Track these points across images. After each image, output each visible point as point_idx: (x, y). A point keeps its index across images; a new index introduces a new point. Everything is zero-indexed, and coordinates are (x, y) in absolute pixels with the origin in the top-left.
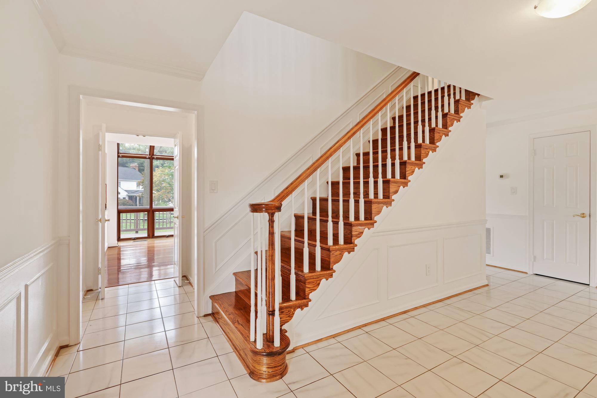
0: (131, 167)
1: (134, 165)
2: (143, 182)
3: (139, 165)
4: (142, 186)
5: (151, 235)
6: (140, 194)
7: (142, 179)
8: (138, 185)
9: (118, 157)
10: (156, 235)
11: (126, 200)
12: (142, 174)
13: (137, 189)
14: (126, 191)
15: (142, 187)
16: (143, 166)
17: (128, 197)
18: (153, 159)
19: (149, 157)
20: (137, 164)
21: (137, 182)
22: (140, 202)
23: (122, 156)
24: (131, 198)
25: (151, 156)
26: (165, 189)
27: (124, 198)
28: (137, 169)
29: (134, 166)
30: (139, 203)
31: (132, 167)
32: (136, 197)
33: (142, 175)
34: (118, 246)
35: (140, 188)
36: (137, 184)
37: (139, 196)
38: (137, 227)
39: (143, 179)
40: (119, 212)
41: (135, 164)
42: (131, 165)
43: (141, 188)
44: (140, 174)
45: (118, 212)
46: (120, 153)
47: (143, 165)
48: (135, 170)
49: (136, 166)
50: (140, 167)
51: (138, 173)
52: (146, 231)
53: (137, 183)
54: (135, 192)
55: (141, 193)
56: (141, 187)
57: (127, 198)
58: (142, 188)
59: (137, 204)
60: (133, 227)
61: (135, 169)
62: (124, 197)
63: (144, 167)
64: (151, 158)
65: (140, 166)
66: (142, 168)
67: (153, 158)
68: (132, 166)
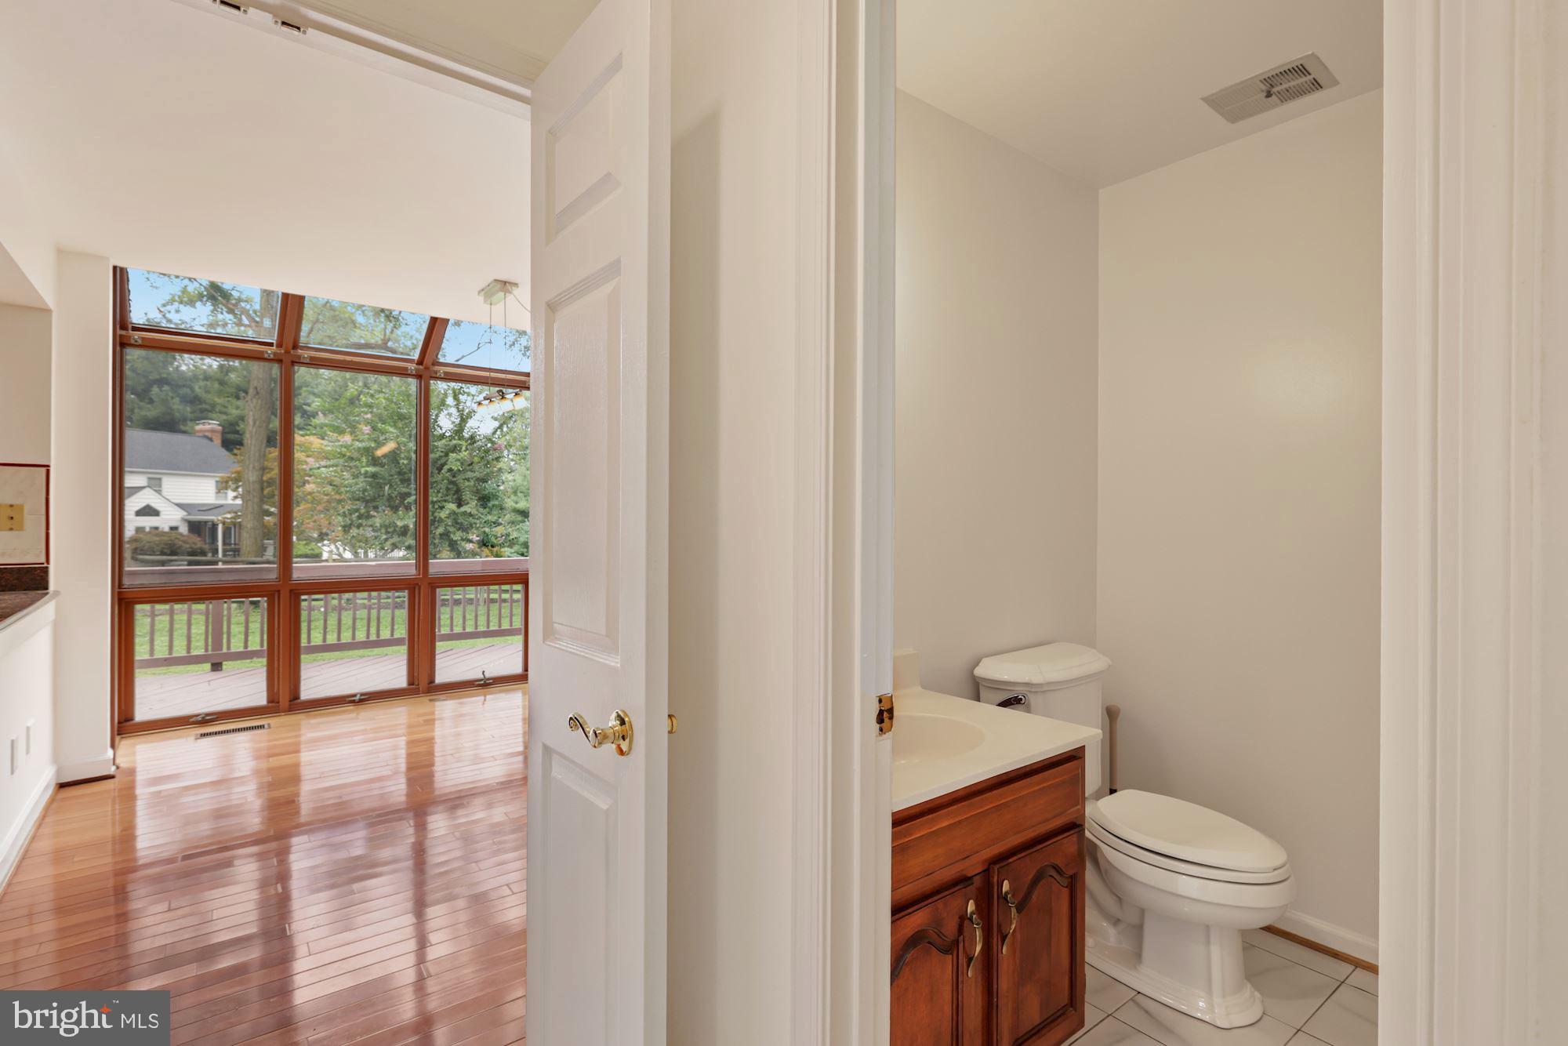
0: (198, 434)
1: (207, 427)
2: (237, 480)
3: (223, 427)
4: (235, 490)
5: (284, 700)
6: (229, 516)
7: (234, 470)
8: (222, 486)
9: (122, 344)
10: (307, 693)
11: (181, 534)
12: (236, 455)
13: (217, 498)
14: (180, 506)
15: (235, 494)
16: (237, 432)
17: (186, 524)
18: (293, 363)
19: (275, 354)
20: (219, 425)
21: (217, 479)
22: (227, 541)
23: (143, 339)
24: (195, 527)
25: (287, 352)
26: (312, 503)
27: (174, 529)
28: (218, 441)
29: (208, 431)
30: (224, 544)
31: (201, 434)
32: (214, 526)
33: (232, 457)
34: (112, 770)
35: (226, 498)
36: (217, 487)
37: (224, 523)
38: (218, 644)
39: (239, 469)
40: (124, 604)
41: (209, 424)
42: (198, 427)
43: (231, 498)
44: (227, 453)
45: (120, 600)
46: (135, 329)
47: (238, 428)
48: (209, 442)
49: (212, 431)
50: (229, 433)
51: (224, 452)
52: (260, 666)
53: (217, 482)
54: (210, 509)
55: (229, 512)
56: (231, 494)
57: (184, 529)
58: (236, 498)
59: (218, 546)
60: (198, 650)
61: (211, 439)
62: (174, 524)
63: (241, 435)
64: (287, 360)
65: (227, 430)
66: (232, 437)
67: (296, 362)
68: (201, 431)
